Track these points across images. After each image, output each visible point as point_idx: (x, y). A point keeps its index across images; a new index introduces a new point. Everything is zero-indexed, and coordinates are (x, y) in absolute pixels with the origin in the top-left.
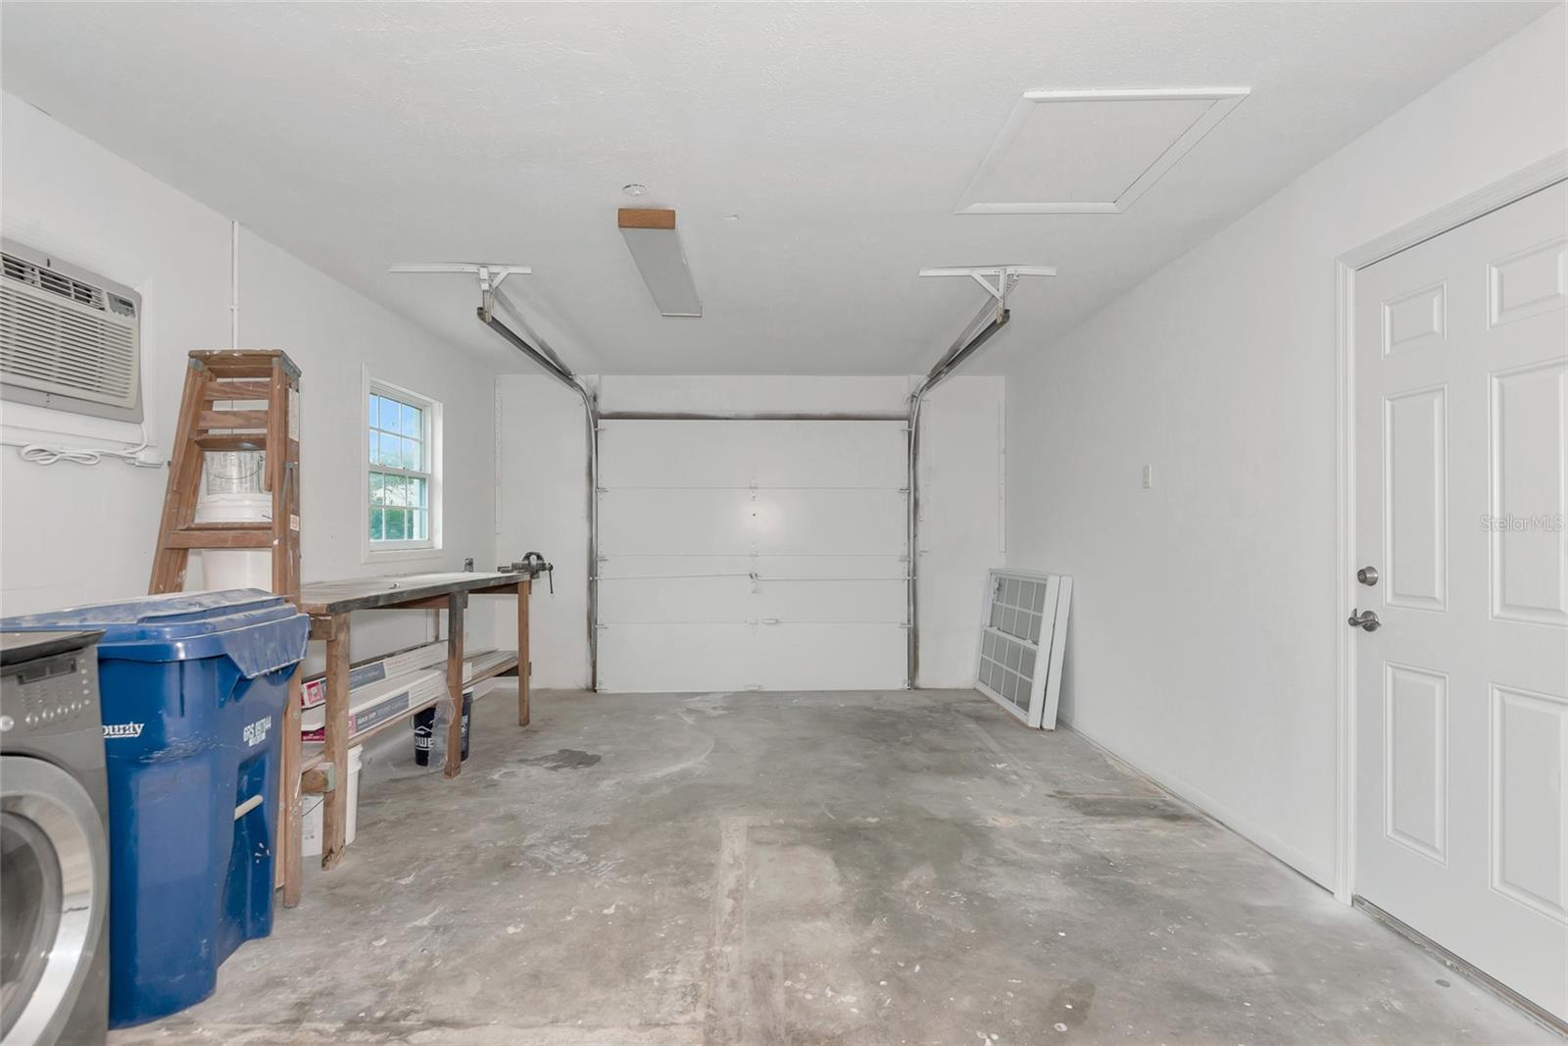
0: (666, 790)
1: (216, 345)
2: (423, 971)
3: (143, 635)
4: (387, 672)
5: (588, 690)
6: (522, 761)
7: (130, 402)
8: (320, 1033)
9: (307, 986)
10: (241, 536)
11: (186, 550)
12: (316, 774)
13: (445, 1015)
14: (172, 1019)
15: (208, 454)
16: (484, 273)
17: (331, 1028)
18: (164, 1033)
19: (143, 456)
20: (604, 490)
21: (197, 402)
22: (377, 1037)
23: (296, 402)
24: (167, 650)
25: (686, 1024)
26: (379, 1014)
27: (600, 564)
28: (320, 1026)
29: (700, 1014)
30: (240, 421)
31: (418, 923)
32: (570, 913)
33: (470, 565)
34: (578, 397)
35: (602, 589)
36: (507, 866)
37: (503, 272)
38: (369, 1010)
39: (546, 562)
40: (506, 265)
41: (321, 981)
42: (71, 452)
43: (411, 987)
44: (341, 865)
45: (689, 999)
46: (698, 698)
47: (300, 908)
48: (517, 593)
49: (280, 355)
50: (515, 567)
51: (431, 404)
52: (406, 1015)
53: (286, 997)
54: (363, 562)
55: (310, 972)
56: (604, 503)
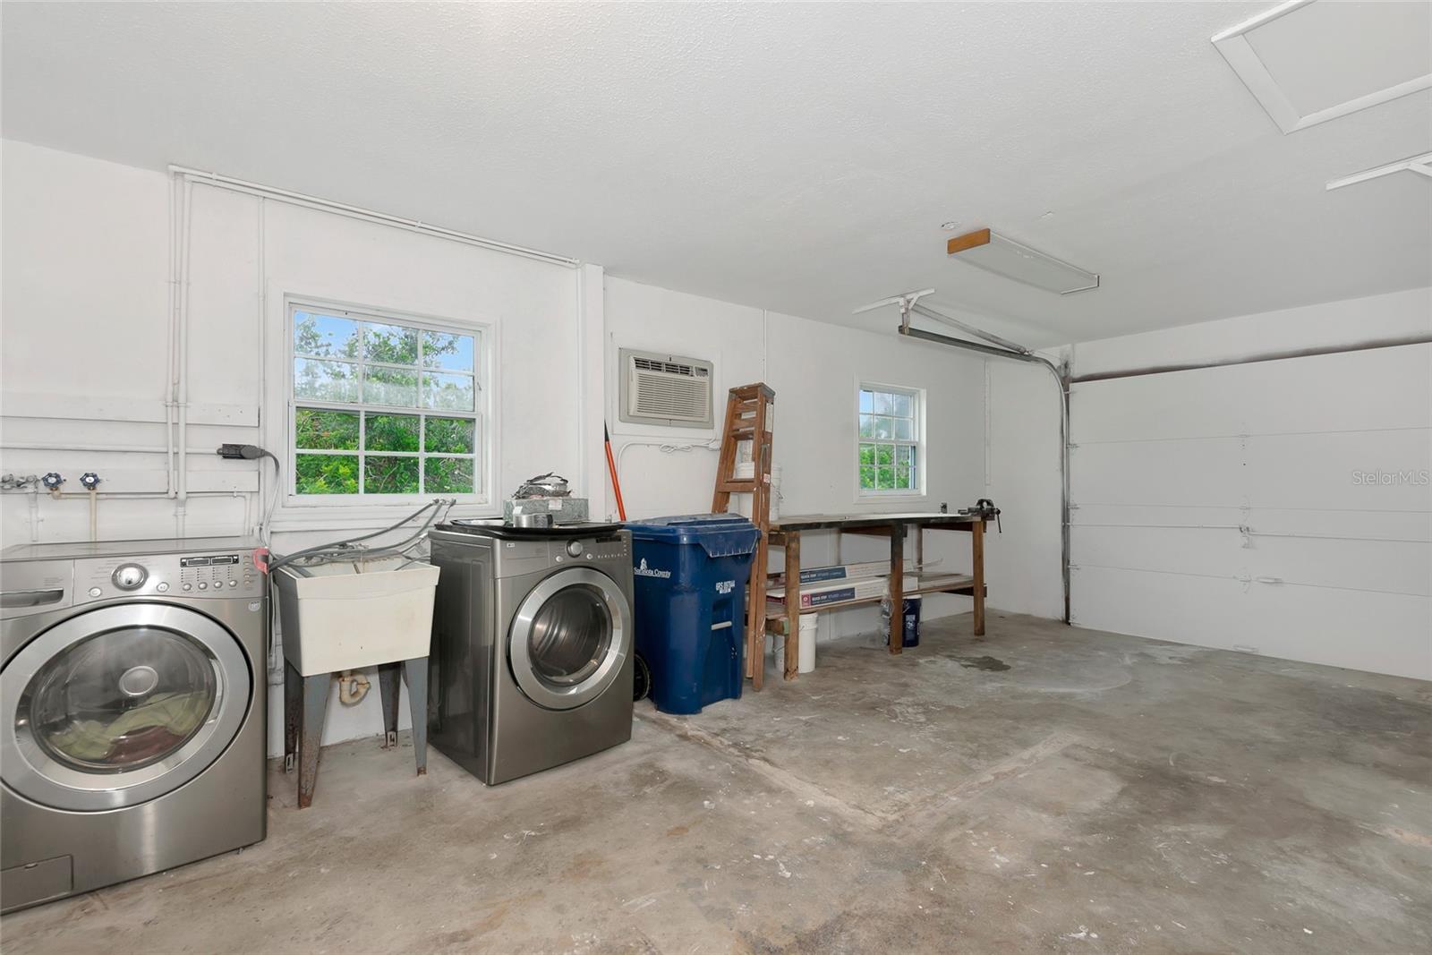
0: (1034, 701)
1: (738, 384)
2: (782, 737)
3: (668, 531)
4: (847, 575)
5: (1063, 622)
6: (950, 657)
7: (706, 419)
8: (721, 742)
9: (734, 723)
10: (744, 486)
11: (729, 493)
12: (779, 623)
13: (772, 758)
14: (682, 716)
15: (739, 443)
16: (902, 301)
17: (726, 742)
18: (675, 720)
19: (711, 446)
20: (1076, 446)
21: (733, 415)
22: (739, 753)
23: (771, 411)
24: (677, 538)
25: (879, 817)
26: (748, 746)
27: (1072, 512)
28: (723, 740)
29: (892, 817)
30: (747, 424)
31: (801, 718)
32: (879, 743)
33: (944, 507)
34: (1043, 369)
35: (1074, 533)
36: (874, 708)
37: (915, 297)
38: (745, 743)
39: (995, 507)
40: (917, 292)
41: (740, 724)
42: (680, 446)
43: (772, 741)
44: (793, 681)
45: (896, 808)
46: (1168, 647)
47: (761, 693)
48: (971, 530)
49: (761, 385)
50: (970, 510)
51: (918, 391)
52: (757, 751)
53: (723, 724)
54: (855, 502)
55: (739, 719)
56: (1076, 457)
